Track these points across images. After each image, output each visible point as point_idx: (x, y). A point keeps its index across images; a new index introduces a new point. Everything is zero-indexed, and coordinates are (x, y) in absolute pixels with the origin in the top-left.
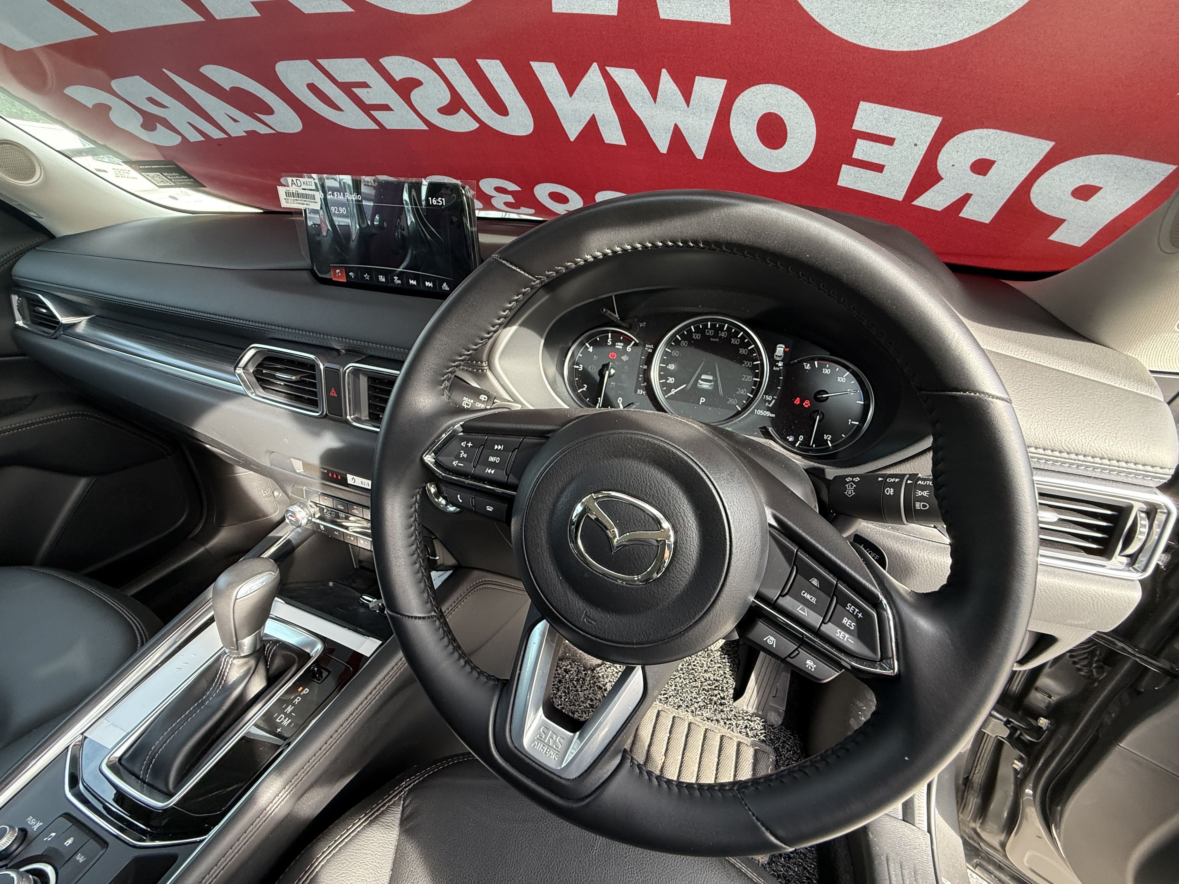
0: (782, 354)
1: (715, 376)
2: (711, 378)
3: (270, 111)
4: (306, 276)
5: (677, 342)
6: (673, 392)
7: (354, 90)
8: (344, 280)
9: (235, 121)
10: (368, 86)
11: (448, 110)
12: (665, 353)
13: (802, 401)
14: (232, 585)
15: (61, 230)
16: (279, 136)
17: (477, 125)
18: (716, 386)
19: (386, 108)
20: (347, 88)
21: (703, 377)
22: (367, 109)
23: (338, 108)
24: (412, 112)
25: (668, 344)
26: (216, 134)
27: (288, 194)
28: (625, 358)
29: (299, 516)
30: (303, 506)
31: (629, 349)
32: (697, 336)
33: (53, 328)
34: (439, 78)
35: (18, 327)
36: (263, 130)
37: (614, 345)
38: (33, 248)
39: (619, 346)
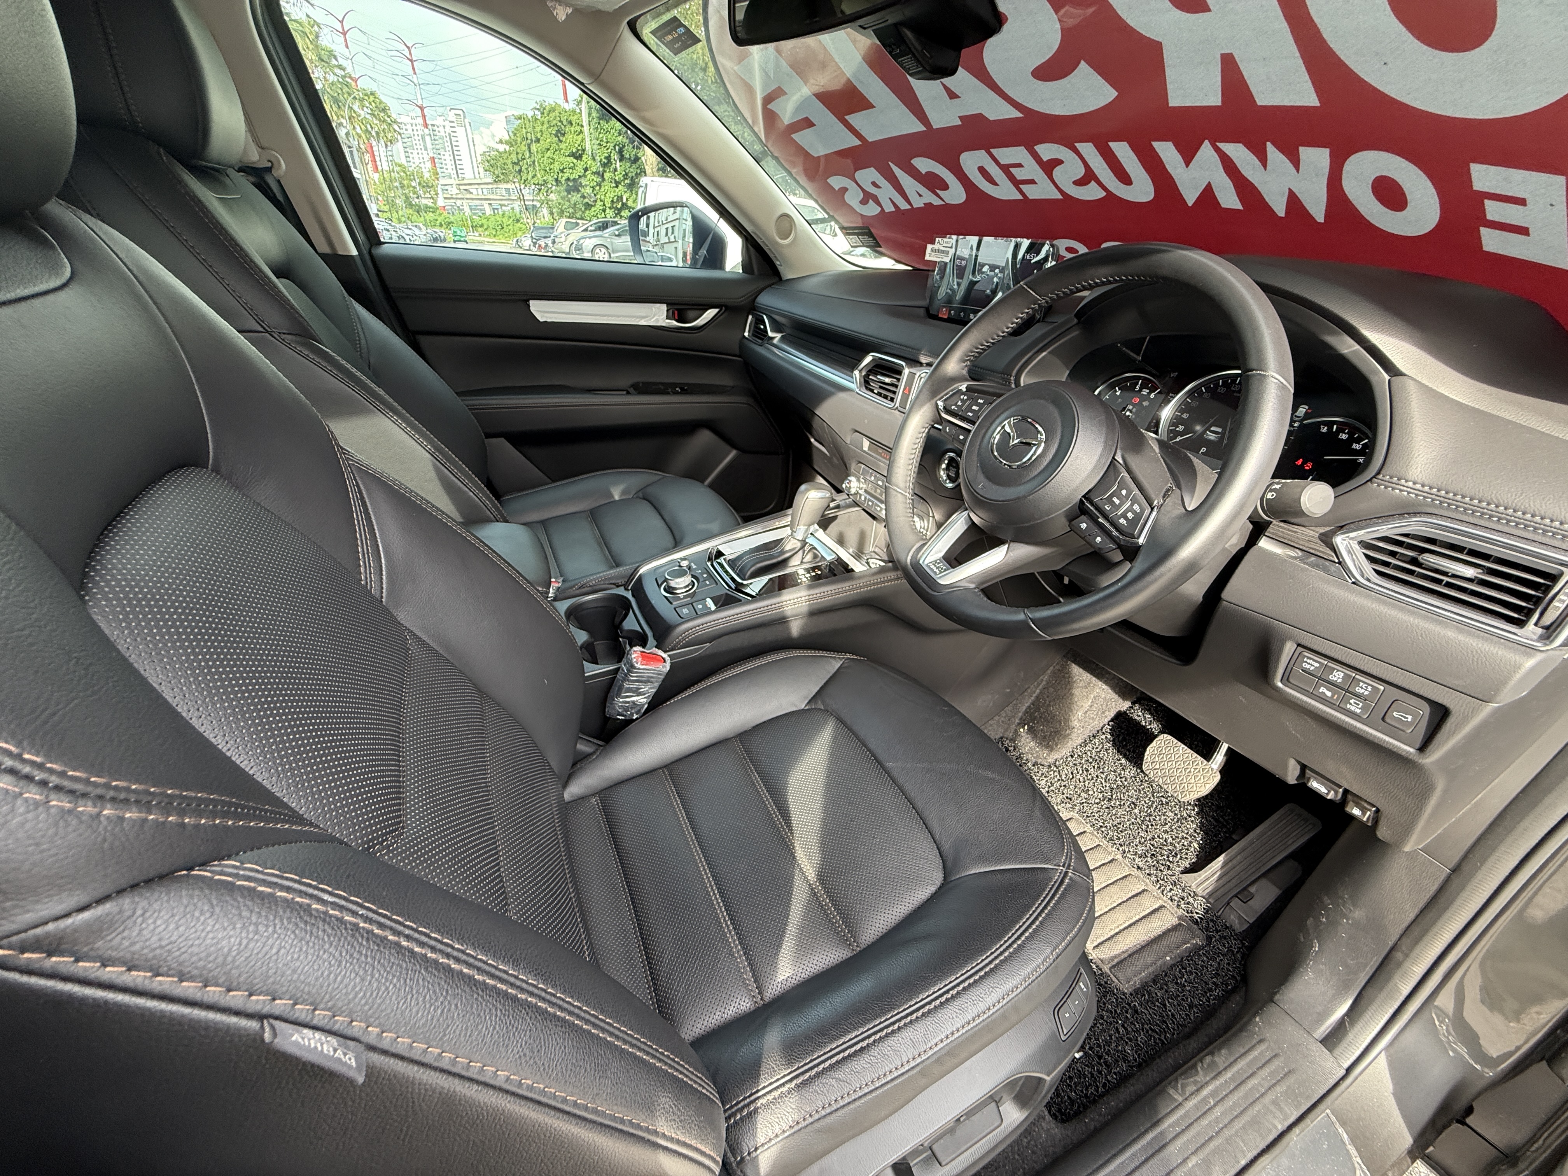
0: (1302, 415)
1: (1224, 429)
2: (1219, 430)
3: (945, 187)
4: (922, 312)
5: (1201, 394)
6: (1179, 439)
7: (1011, 169)
8: (946, 317)
9: (920, 196)
10: (1022, 166)
11: (1080, 183)
12: (1184, 403)
13: (1303, 463)
14: (807, 490)
15: (787, 274)
16: (947, 208)
17: (1104, 194)
18: (1221, 439)
19: (1032, 182)
20: (1006, 169)
21: (1213, 429)
22: (1016, 183)
23: (995, 183)
24: (1052, 185)
25: (1190, 394)
26: (904, 206)
27: (932, 250)
28: (1145, 404)
29: (852, 485)
30: (858, 480)
31: (1152, 396)
32: (1222, 390)
33: (762, 339)
34: (1077, 157)
35: (744, 337)
36: (937, 202)
37: (1140, 390)
38: (770, 286)
39: (1145, 392)
